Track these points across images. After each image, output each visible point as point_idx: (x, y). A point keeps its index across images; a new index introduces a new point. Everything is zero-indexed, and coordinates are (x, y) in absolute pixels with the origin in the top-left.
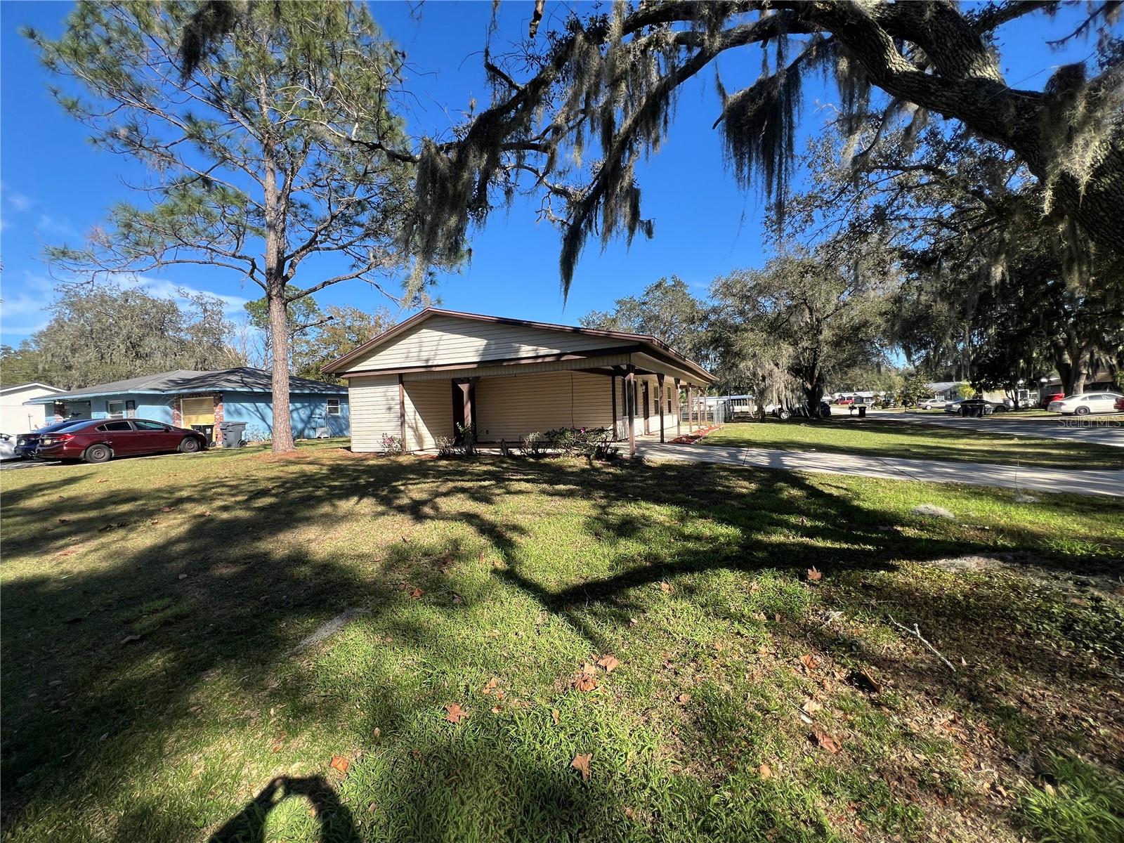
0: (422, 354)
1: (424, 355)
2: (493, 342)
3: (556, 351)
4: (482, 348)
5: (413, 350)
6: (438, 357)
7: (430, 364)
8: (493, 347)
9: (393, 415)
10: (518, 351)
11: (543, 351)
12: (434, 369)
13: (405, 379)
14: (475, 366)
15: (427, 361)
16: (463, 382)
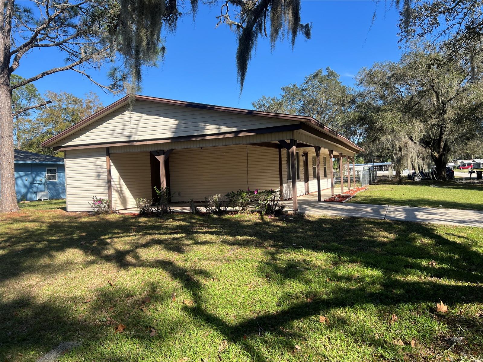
0: (126, 131)
1: (127, 132)
2: (183, 122)
3: (234, 129)
4: (174, 126)
5: (117, 128)
6: (139, 134)
7: (132, 139)
8: (183, 126)
9: (101, 181)
10: (203, 129)
11: (224, 129)
12: (135, 143)
13: (111, 151)
14: (169, 141)
15: (130, 137)
16: (159, 153)
